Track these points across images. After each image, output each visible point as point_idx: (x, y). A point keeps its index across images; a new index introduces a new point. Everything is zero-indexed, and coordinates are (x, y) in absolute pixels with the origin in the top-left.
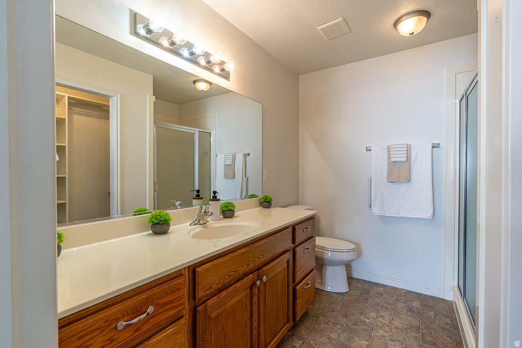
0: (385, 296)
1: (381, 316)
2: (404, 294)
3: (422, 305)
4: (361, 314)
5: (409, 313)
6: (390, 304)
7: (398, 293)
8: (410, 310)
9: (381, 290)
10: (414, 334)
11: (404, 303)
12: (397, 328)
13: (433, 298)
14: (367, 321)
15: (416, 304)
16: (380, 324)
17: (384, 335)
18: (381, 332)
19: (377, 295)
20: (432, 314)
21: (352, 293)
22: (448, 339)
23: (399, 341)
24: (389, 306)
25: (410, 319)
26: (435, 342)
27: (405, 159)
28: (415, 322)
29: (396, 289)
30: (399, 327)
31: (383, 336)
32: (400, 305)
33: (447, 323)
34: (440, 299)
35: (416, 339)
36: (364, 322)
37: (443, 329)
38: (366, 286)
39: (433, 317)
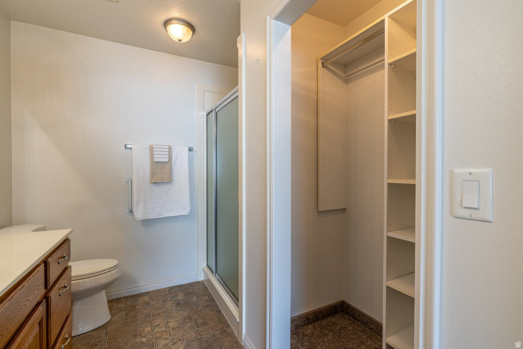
0: (152, 303)
1: (156, 326)
2: (168, 292)
3: (186, 295)
4: (135, 336)
5: (178, 308)
6: (160, 309)
7: (162, 294)
8: (178, 304)
9: (146, 298)
10: (189, 325)
11: (171, 301)
12: (174, 329)
13: (190, 284)
14: (144, 340)
15: (181, 297)
16: (158, 335)
17: (166, 343)
18: (162, 342)
19: (144, 306)
20: (194, 298)
21: (116, 318)
22: (212, 313)
23: (180, 340)
24: (160, 311)
25: (181, 313)
26: (205, 321)
27: (167, 160)
28: (186, 314)
29: (159, 291)
30: (176, 326)
31: (166, 345)
32: (169, 304)
33: (206, 300)
34: (195, 283)
35: (192, 328)
36: (142, 343)
37: (206, 307)
38: (129, 303)
39: (196, 301)
